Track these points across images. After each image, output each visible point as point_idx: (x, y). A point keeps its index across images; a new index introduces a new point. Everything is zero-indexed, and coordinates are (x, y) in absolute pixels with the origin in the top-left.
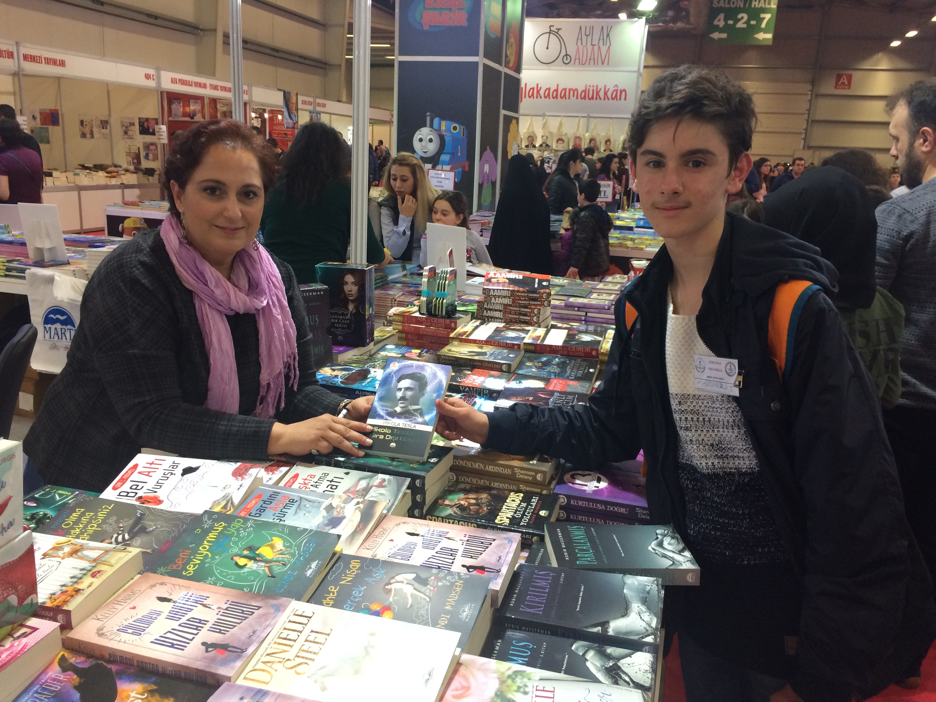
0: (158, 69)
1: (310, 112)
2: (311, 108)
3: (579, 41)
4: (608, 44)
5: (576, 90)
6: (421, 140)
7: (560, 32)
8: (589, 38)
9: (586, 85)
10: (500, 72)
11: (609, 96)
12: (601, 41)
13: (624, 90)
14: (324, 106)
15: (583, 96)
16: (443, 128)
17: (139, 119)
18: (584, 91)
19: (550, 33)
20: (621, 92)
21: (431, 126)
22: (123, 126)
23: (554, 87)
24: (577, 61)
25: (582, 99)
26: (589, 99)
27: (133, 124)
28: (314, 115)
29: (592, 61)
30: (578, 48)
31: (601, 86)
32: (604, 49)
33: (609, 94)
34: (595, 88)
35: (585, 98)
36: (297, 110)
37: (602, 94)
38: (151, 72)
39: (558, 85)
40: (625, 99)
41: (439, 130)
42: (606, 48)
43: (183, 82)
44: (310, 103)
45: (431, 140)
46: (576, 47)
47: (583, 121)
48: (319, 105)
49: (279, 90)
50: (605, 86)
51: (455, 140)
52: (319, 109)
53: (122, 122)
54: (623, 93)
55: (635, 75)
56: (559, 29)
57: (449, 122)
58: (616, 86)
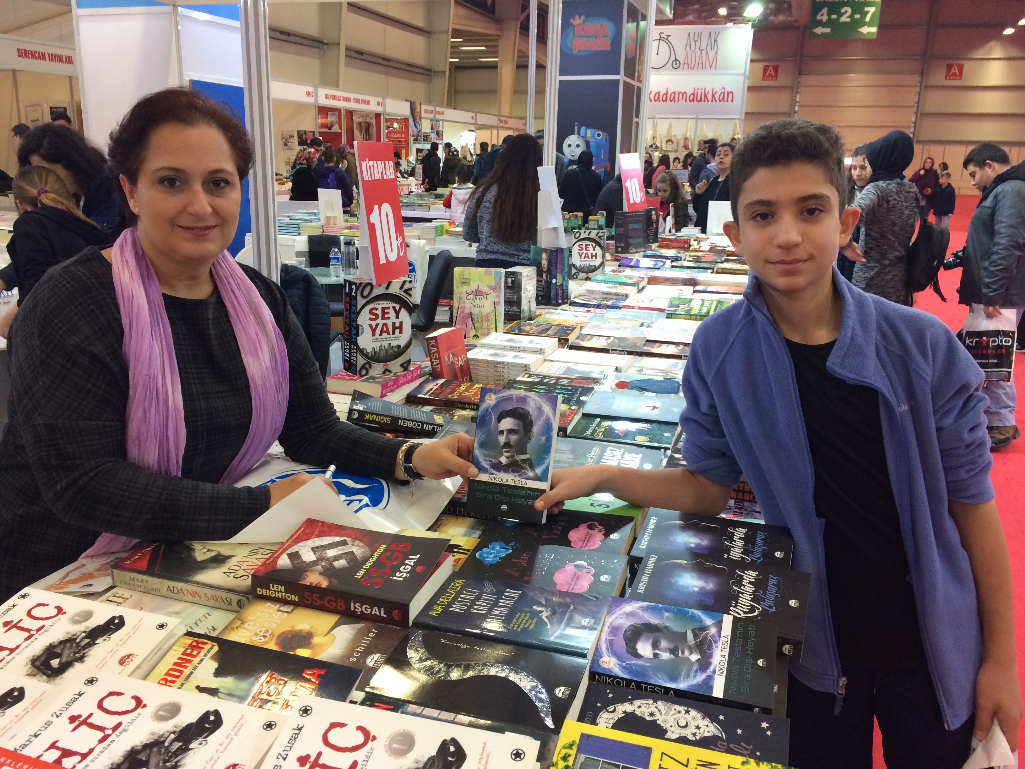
0: (316, 87)
1: (431, 120)
2: (431, 116)
3: (688, 47)
4: (716, 49)
5: (685, 93)
6: (570, 146)
7: (669, 39)
8: (698, 43)
9: (695, 89)
10: (633, 86)
11: (717, 99)
12: (709, 47)
13: (731, 92)
14: (442, 113)
15: (691, 98)
16: (589, 135)
17: (298, 132)
18: (693, 94)
19: (660, 40)
20: (728, 94)
21: (579, 134)
22: (283, 138)
23: (663, 91)
24: (686, 65)
25: (690, 101)
26: (698, 101)
27: (293, 137)
28: (434, 123)
29: (700, 66)
30: (687, 53)
31: (709, 89)
32: (712, 54)
33: (717, 97)
34: (703, 91)
35: (693, 100)
36: (421, 118)
37: (710, 96)
38: (311, 89)
39: (667, 89)
40: (732, 101)
41: (585, 137)
42: (714, 52)
43: (334, 98)
44: (431, 112)
45: (578, 146)
46: (685, 53)
47: (691, 123)
48: (438, 113)
49: (407, 100)
50: (713, 89)
51: (599, 146)
52: (438, 117)
53: (282, 135)
54: (730, 95)
55: (742, 77)
56: (668, 36)
57: (593, 130)
58: (724, 88)
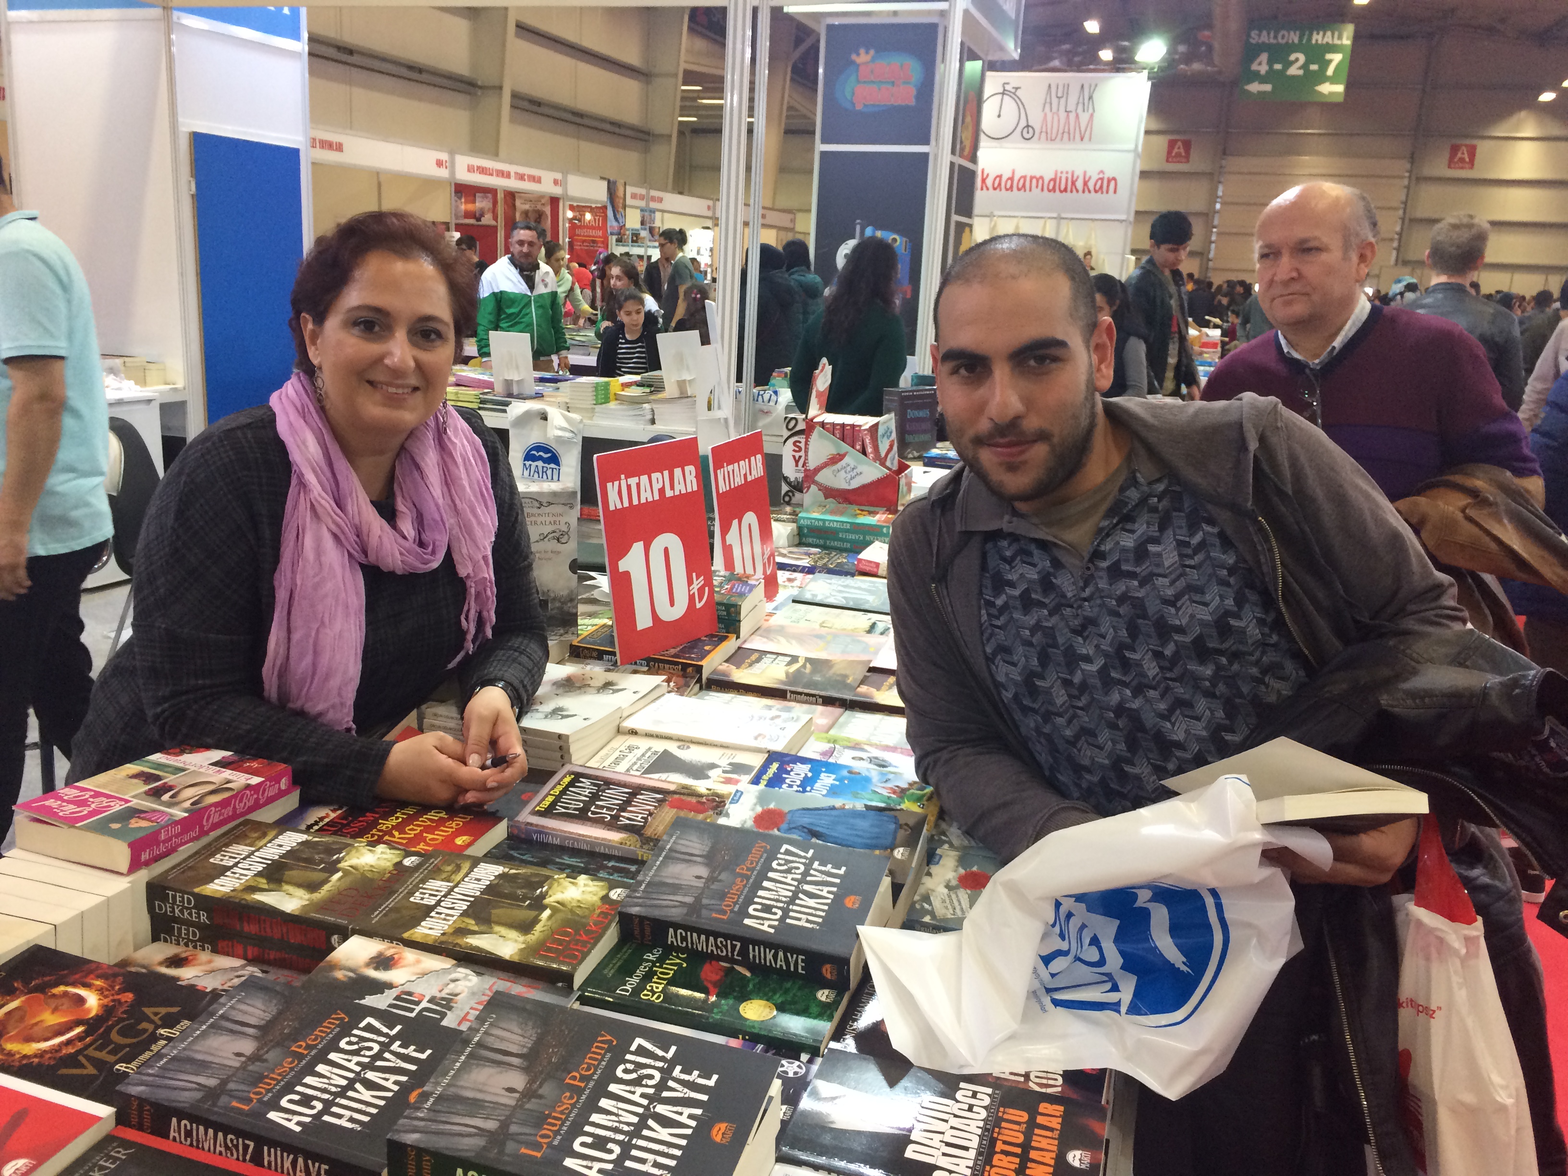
0: (452, 153)
1: (642, 210)
2: (643, 204)
3: (1048, 106)
4: (1091, 111)
5: (1042, 178)
7: (1019, 93)
8: (1063, 101)
9: (1056, 172)
11: (1091, 188)
12: (1080, 107)
13: (1114, 179)
14: (660, 200)
15: (1051, 187)
18: (1054, 180)
19: (1003, 94)
20: (1109, 181)
23: (1007, 175)
24: (1044, 135)
25: (1049, 191)
26: (1061, 192)
28: (646, 214)
29: (1066, 135)
30: (1046, 115)
31: (1079, 173)
32: (1084, 118)
33: (1091, 185)
34: (1070, 176)
36: (624, 207)
37: (1080, 184)
38: (444, 156)
39: (1014, 171)
40: (1115, 192)
42: (1087, 115)
43: (483, 171)
44: (642, 198)
46: (1042, 115)
47: (1050, 225)
48: (653, 199)
49: (602, 178)
50: (1085, 173)
52: (653, 205)
54: (1112, 184)
55: (1130, 157)
56: (1017, 89)
58: (1102, 172)
